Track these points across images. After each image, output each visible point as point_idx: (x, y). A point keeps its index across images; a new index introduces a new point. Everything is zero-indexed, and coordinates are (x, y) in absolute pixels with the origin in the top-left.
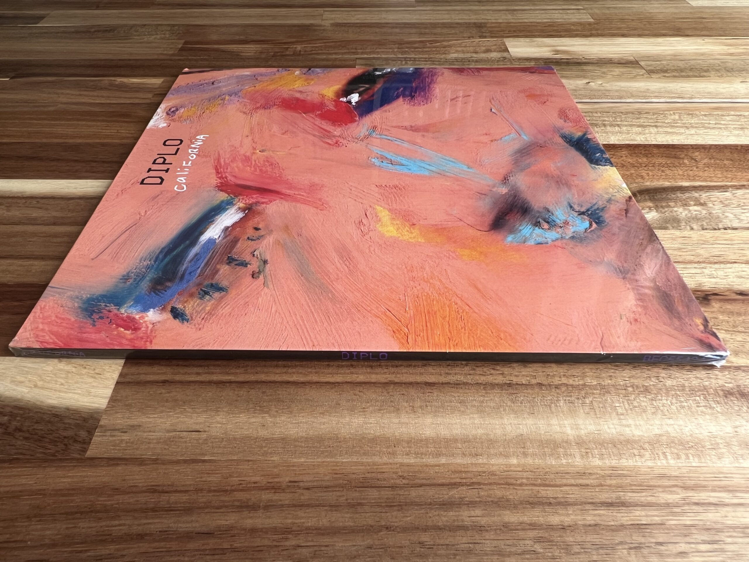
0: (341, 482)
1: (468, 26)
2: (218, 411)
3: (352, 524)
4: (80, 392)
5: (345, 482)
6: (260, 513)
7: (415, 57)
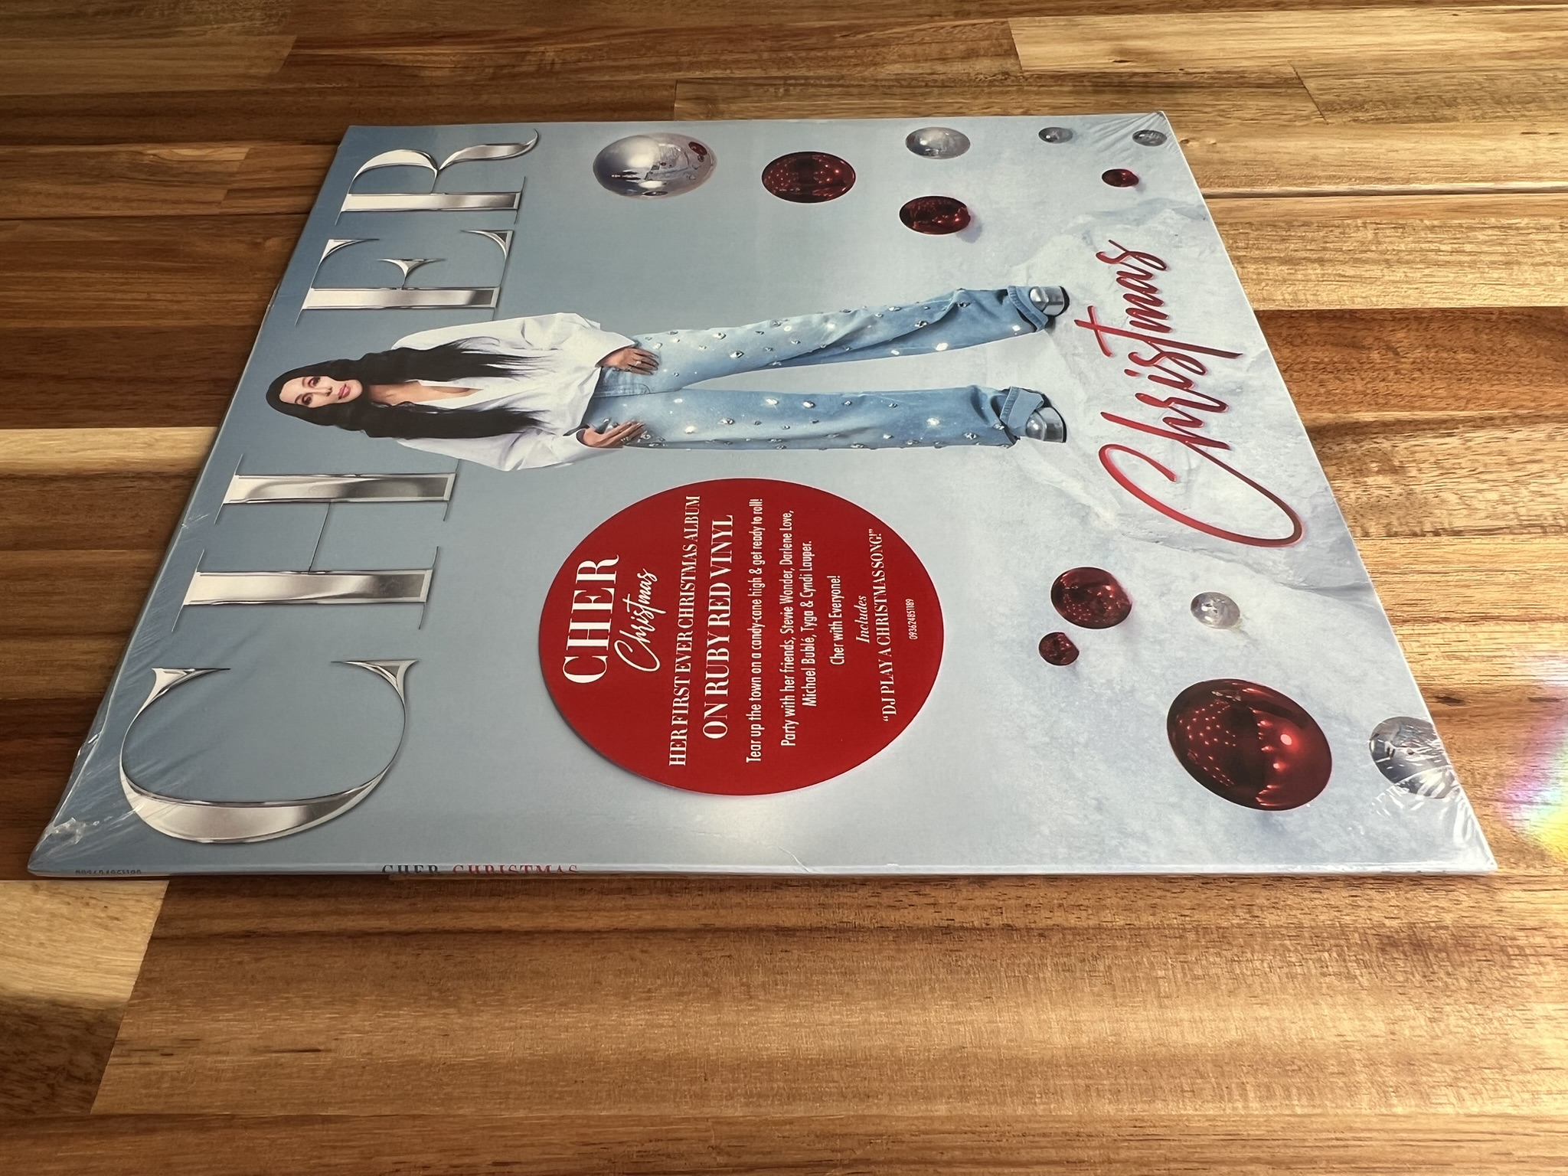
0: (595, 1161)
2: (355, 1002)
4: (78, 962)
5: (601, 1162)
7: (807, 74)
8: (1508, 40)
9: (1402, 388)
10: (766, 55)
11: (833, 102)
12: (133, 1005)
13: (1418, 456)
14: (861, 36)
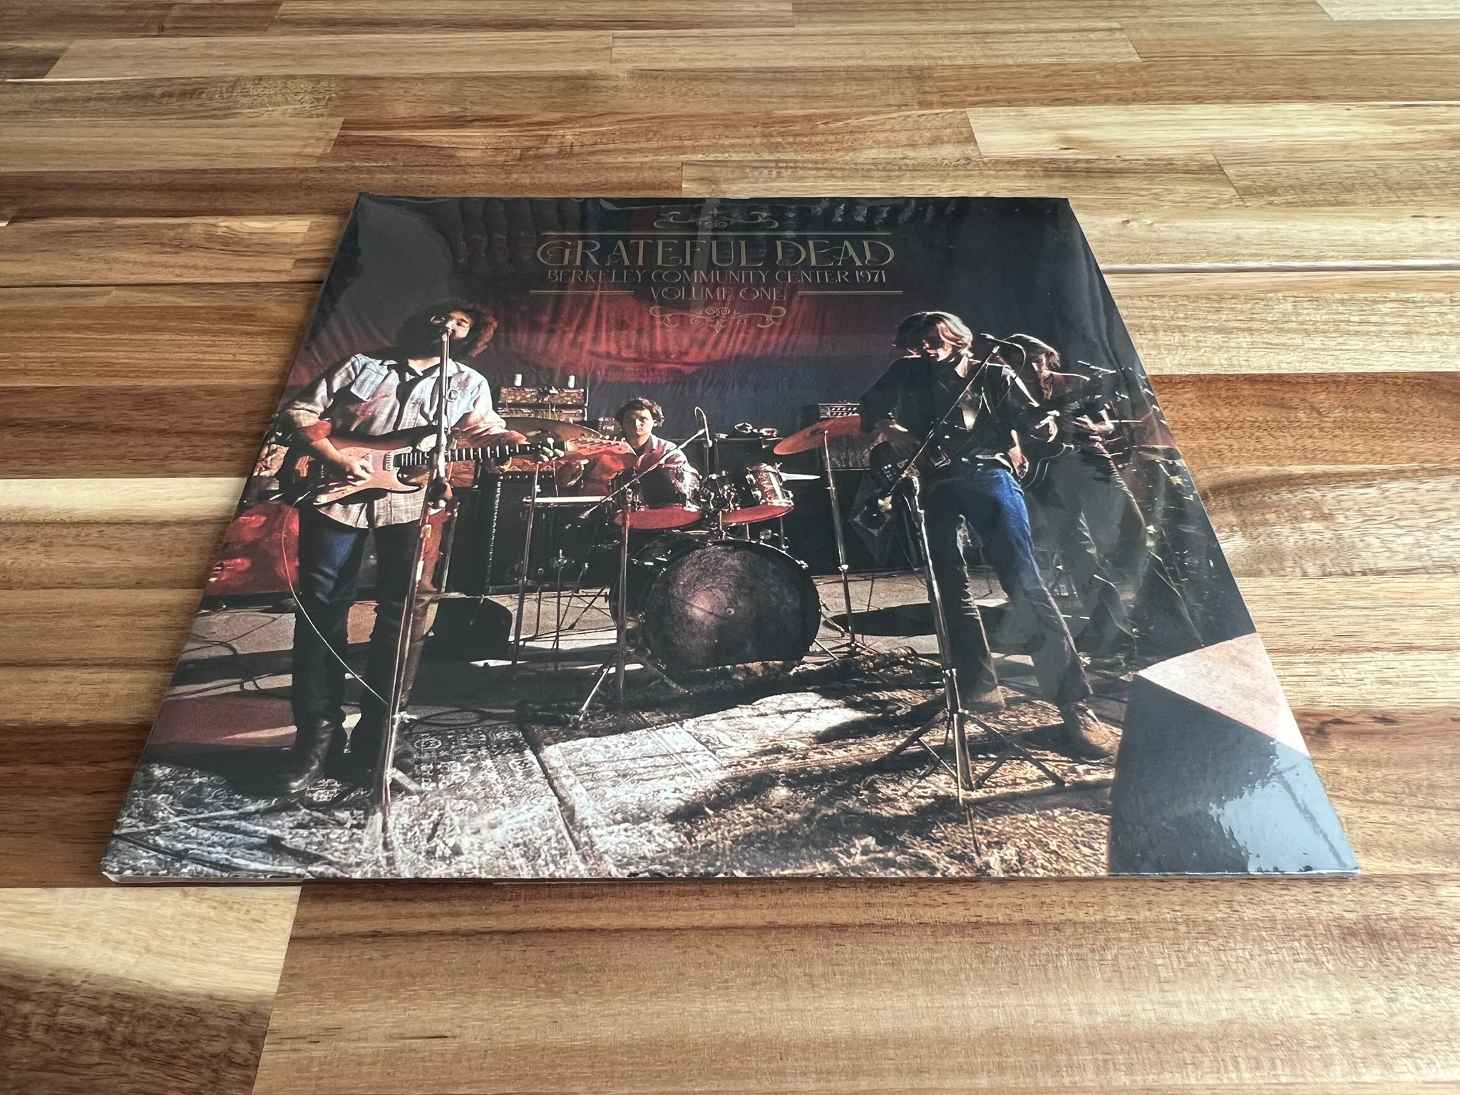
1: (897, 75)
2: (474, 994)
4: (228, 960)
7: (795, 158)
8: (1394, 132)
9: (1327, 444)
10: (758, 140)
11: (820, 183)
12: (278, 998)
13: (1343, 505)
14: (840, 124)
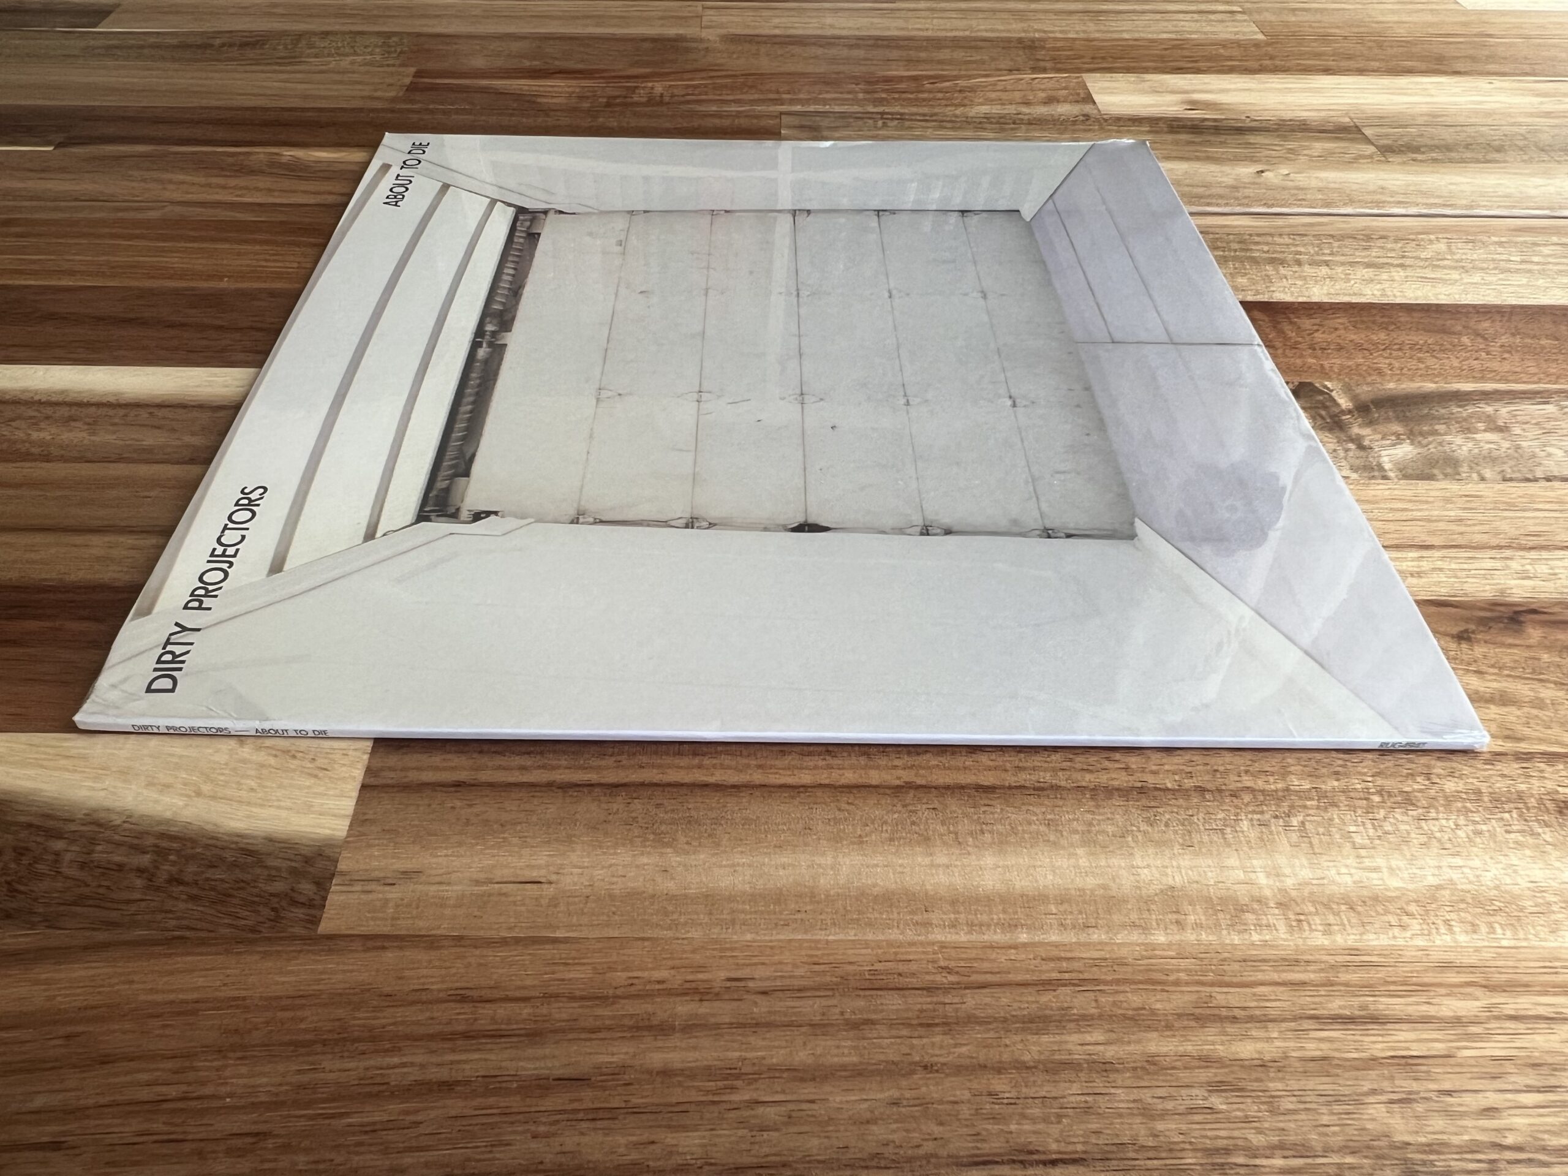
0: (828, 979)
1: (1006, 44)
2: (571, 842)
3: (855, 1059)
4: (288, 803)
5: (834, 979)
6: (676, 1040)
7: (902, 111)
8: (1542, 103)
9: (1495, 366)
10: (861, 96)
11: (929, 132)
12: (348, 842)
13: (1519, 419)
14: (947, 84)
